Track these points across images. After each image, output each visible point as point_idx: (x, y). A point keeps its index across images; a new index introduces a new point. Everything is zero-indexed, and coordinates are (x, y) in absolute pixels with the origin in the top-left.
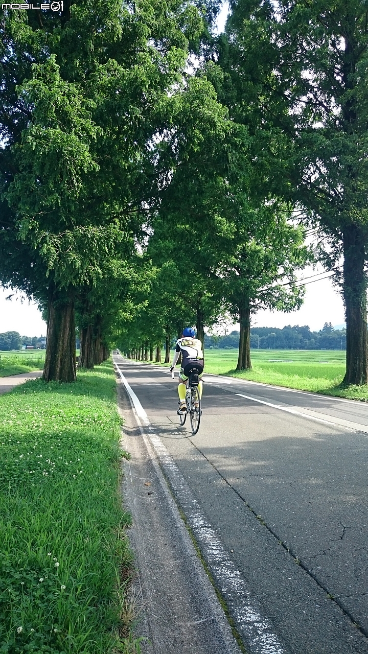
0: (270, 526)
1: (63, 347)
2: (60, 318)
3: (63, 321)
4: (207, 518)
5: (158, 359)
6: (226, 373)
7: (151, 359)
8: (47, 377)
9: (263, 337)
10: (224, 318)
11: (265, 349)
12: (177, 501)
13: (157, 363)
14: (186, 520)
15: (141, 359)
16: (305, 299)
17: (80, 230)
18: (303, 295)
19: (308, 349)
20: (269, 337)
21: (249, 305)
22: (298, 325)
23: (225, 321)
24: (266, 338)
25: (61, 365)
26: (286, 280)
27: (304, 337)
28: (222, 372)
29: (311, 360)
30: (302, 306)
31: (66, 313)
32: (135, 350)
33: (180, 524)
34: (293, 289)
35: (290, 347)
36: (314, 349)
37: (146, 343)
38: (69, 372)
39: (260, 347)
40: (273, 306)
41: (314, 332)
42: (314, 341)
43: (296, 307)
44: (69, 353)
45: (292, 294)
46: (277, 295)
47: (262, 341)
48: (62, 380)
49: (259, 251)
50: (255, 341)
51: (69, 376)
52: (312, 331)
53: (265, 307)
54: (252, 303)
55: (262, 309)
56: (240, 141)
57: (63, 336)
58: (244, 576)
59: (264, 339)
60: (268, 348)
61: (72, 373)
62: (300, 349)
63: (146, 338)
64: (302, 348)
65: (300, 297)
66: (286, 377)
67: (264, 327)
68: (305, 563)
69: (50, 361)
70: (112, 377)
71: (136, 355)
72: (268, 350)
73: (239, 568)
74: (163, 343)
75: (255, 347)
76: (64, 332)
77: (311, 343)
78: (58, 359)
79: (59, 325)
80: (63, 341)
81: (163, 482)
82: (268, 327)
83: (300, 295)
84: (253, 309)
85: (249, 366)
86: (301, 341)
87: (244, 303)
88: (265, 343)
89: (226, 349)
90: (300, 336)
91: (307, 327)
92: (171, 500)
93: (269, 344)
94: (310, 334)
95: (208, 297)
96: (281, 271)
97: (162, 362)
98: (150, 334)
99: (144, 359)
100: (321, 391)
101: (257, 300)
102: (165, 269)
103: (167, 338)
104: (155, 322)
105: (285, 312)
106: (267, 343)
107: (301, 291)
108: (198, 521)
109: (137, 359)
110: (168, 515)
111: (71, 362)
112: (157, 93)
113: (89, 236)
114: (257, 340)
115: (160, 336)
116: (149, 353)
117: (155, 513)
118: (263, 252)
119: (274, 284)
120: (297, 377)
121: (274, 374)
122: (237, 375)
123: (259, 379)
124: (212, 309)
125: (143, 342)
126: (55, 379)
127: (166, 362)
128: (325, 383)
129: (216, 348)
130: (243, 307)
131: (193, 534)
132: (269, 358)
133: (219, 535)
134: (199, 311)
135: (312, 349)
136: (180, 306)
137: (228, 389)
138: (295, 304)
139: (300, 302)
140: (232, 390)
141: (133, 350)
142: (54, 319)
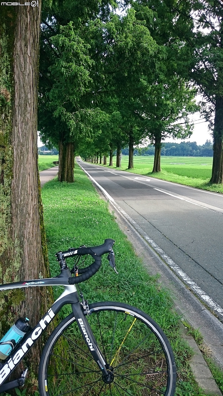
0: (170, 240)
1: (68, 165)
2: (65, 150)
3: (67, 151)
4: (150, 237)
5: (105, 163)
6: (146, 174)
7: (101, 163)
8: (60, 179)
9: (168, 149)
10: (145, 141)
11: (168, 156)
12: (139, 233)
13: (104, 166)
14: (143, 238)
15: (94, 162)
16: (194, 131)
17: (83, 111)
18: (192, 130)
19: (195, 156)
20: (171, 149)
21: (161, 135)
22: (189, 142)
23: (146, 143)
24: (169, 149)
25: (67, 173)
26: (182, 120)
27: (193, 149)
28: (144, 173)
29: (196, 163)
30: (192, 136)
31: (69, 148)
32: (90, 157)
33: (142, 239)
34: (187, 126)
35: (184, 155)
36: (199, 156)
37: (98, 153)
38: (71, 177)
39: (165, 154)
40: (175, 137)
41: (199, 146)
42: (199, 152)
43: (188, 136)
44: (71, 168)
45: (186, 129)
46: (178, 130)
47: (167, 151)
48: (68, 181)
49: (169, 104)
50: (162, 151)
51: (71, 179)
52: (198, 145)
53: (170, 136)
54: (162, 134)
55: (168, 137)
56: (161, 56)
57: (68, 159)
58: (163, 250)
59: (168, 150)
60: (171, 155)
61: (72, 177)
62: (190, 156)
63: (97, 150)
64: (191, 155)
65: (191, 130)
66: (181, 177)
67: (168, 142)
68: (180, 248)
69: (62, 172)
70: (86, 176)
71: (90, 159)
72: (170, 157)
73: (161, 248)
74: (108, 154)
75: (162, 155)
76: (68, 157)
77: (197, 153)
78: (65, 171)
79: (65, 153)
80: (67, 162)
81: (132, 227)
82: (171, 142)
83: (191, 129)
84: (163, 137)
85: (160, 170)
86: (191, 151)
87: (158, 134)
88: (169, 152)
89: (145, 156)
90: (191, 148)
91: (195, 143)
92: (136, 232)
93: (171, 153)
94: (197, 147)
95: (137, 129)
96: (180, 115)
97: (107, 165)
98: (100, 148)
99: (96, 162)
100: (198, 187)
101: (166, 133)
102: (114, 116)
103: (111, 151)
104: (104, 142)
105: (182, 139)
106: (170, 152)
107: (192, 127)
108: (147, 238)
109: (91, 162)
110: (137, 237)
111: (72, 172)
112: (120, 36)
113: (88, 115)
114: (164, 150)
115: (106, 150)
116: (99, 158)
117: (132, 236)
118: (171, 105)
119: (176, 123)
120: (186, 177)
121: (174, 175)
122: (153, 176)
123: (165, 179)
124: (139, 136)
125: (95, 152)
126: (64, 181)
127: (110, 165)
128: (200, 182)
129: (138, 155)
130: (157, 137)
131: (147, 241)
132: (171, 162)
133: (155, 241)
134: (131, 137)
135: (197, 156)
136: (120, 133)
137: (149, 185)
138: (187, 135)
139: (190, 133)
140: (151, 186)
141: (89, 157)
142: (62, 150)
